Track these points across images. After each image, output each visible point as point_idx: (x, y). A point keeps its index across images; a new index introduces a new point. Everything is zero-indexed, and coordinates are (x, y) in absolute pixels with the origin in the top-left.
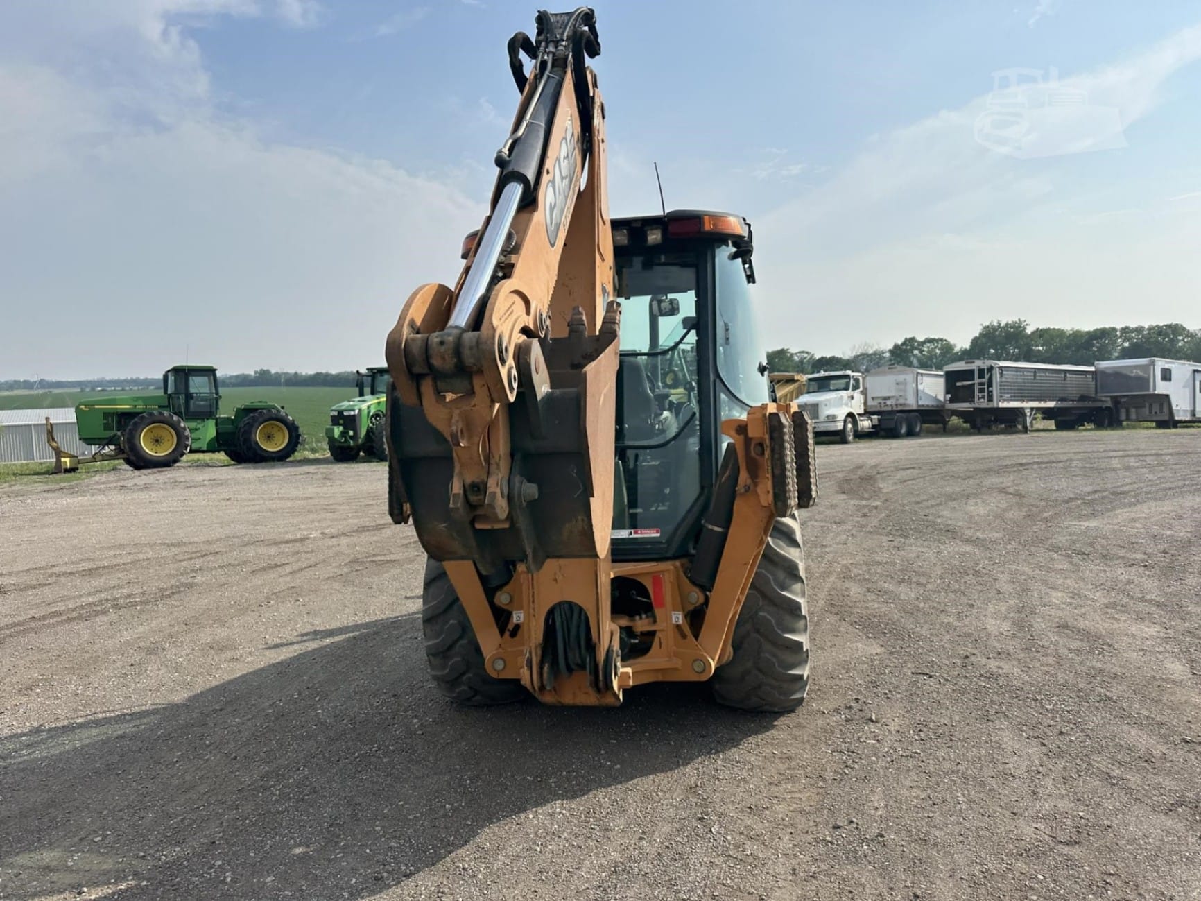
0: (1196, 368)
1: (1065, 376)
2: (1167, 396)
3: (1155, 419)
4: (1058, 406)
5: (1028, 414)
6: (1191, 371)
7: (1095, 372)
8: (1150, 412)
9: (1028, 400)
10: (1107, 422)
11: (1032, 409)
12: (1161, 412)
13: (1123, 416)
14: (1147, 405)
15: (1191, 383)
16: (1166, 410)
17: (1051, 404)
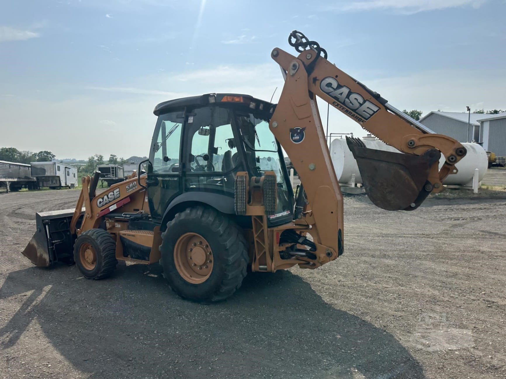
0: (66, 166)
1: (20, 168)
2: (59, 177)
3: (49, 186)
4: (18, 181)
5: (8, 184)
6: (64, 168)
7: (31, 167)
8: (52, 183)
9: (8, 178)
10: (33, 187)
11: (9, 182)
12: (56, 183)
13: (41, 185)
14: (51, 180)
15: (64, 172)
16: (58, 182)
17: (16, 180)
